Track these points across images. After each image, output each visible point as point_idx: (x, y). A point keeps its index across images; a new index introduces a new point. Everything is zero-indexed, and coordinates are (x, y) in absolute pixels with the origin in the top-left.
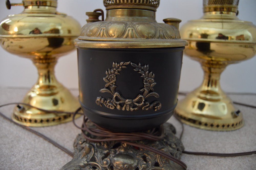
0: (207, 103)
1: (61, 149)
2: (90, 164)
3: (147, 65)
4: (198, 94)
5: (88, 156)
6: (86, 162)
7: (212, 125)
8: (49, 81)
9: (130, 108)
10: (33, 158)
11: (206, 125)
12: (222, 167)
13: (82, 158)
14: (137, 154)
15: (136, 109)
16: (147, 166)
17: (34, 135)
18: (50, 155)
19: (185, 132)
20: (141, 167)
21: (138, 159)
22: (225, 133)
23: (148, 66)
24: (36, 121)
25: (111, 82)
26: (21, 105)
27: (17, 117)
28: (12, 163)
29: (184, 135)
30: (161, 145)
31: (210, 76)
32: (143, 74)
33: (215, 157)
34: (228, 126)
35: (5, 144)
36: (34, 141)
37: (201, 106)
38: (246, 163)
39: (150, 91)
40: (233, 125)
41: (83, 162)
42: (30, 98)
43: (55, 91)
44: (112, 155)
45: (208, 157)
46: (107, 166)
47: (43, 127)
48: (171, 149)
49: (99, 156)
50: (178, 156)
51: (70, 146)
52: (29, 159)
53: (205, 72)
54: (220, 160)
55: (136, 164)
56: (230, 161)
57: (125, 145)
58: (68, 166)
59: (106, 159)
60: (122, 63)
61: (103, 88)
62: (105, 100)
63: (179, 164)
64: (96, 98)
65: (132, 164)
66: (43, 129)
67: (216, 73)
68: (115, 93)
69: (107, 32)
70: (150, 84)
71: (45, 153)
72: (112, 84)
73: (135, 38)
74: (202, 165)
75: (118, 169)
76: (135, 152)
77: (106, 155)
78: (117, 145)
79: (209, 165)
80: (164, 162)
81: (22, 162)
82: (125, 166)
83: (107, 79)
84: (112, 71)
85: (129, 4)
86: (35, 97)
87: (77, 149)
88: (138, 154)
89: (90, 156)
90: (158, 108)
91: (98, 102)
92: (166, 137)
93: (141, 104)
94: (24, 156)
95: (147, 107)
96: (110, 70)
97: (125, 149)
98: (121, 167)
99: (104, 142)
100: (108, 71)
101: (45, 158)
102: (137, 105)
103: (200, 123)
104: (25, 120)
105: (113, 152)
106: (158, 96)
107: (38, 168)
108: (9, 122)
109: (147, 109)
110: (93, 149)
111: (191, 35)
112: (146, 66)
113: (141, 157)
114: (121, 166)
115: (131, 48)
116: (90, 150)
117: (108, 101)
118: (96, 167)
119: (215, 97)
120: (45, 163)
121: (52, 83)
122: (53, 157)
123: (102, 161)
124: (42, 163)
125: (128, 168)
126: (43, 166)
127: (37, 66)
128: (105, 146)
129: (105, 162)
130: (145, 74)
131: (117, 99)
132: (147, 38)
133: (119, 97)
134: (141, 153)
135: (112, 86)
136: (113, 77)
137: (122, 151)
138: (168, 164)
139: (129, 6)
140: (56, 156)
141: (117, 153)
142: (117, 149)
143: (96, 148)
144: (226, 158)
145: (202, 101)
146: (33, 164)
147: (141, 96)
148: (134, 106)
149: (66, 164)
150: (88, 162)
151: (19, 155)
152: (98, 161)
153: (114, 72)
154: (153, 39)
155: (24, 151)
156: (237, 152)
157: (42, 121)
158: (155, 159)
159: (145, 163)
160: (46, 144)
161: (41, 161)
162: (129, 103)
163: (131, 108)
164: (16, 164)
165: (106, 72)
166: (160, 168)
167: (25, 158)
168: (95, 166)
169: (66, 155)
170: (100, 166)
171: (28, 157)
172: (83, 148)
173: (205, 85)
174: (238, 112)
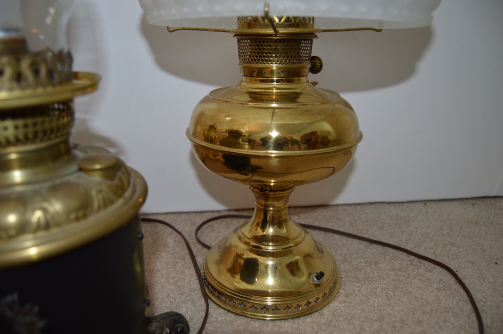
40: (308, 304)
67: (278, 199)
173: (258, 225)
174: (320, 276)
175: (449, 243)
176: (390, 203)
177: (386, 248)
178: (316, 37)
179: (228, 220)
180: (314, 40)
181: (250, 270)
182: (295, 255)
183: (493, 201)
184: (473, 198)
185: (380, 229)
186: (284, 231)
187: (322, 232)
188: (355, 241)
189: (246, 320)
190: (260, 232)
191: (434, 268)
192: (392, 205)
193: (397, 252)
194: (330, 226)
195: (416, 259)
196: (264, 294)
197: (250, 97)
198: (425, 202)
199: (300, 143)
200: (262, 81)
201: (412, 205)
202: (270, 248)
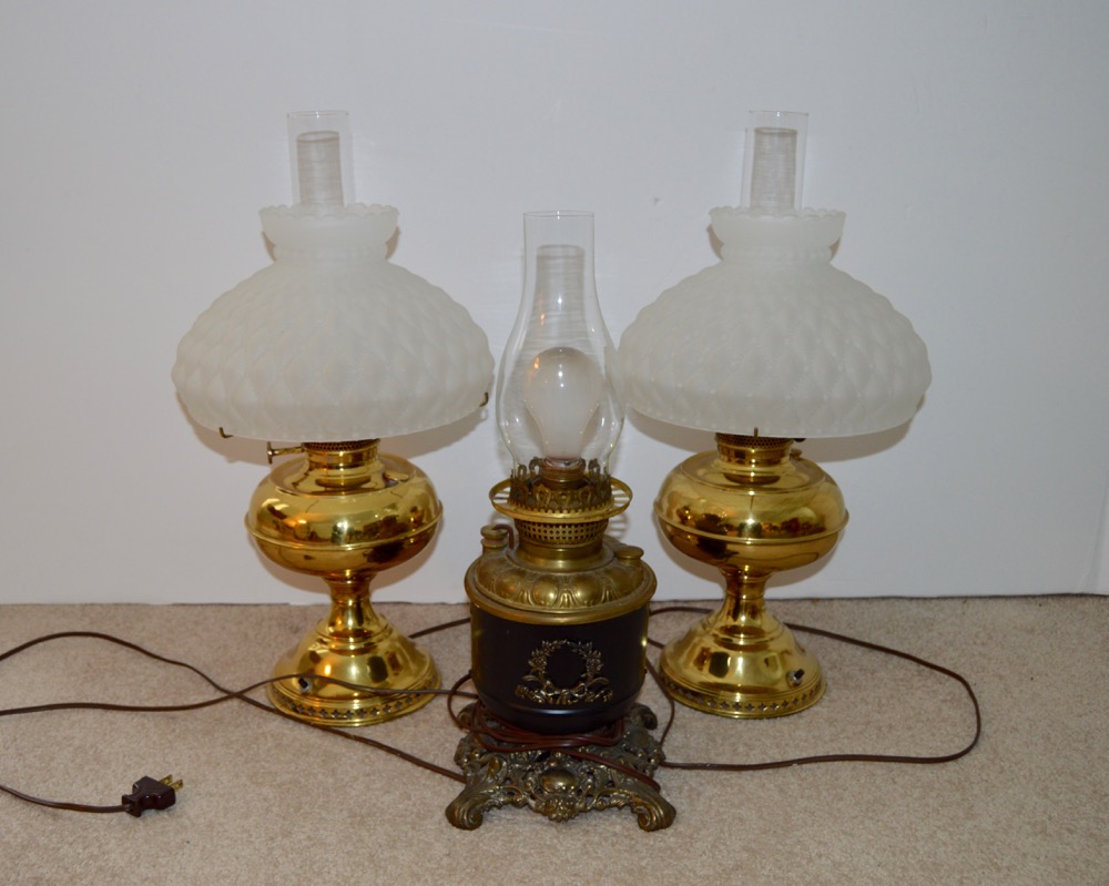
2: (503, 789)
3: (589, 641)
4: (714, 630)
5: (497, 776)
6: (496, 787)
8: (360, 622)
9: (567, 701)
11: (724, 705)
12: (729, 789)
13: (489, 780)
14: (578, 769)
15: (575, 701)
16: (595, 787)
18: (416, 781)
19: (677, 722)
20: (586, 789)
21: (579, 777)
22: (763, 722)
23: (591, 643)
24: (349, 714)
25: (540, 667)
27: (295, 706)
29: (672, 730)
32: (585, 656)
33: (721, 771)
34: (774, 706)
36: (368, 757)
38: (775, 781)
39: (596, 676)
40: (786, 704)
42: (315, 658)
43: (375, 640)
44: (537, 772)
46: (531, 789)
47: (367, 726)
48: (636, 759)
49: (516, 775)
51: (447, 763)
52: (382, 791)
54: (730, 778)
55: (577, 783)
56: (747, 779)
57: (558, 755)
59: (529, 779)
60: (555, 642)
61: (528, 674)
62: (531, 689)
63: (647, 783)
65: (572, 784)
66: (368, 730)
67: (752, 585)
68: (545, 680)
70: (595, 667)
71: (404, 780)
72: (542, 668)
73: (572, 607)
74: (694, 786)
75: (550, 792)
76: (575, 765)
78: (545, 756)
79: (707, 786)
80: (622, 779)
83: (534, 662)
84: (542, 652)
86: (325, 654)
88: (580, 769)
89: (501, 776)
90: (607, 697)
91: (518, 692)
92: (630, 739)
93: (583, 695)
95: (592, 698)
96: (538, 650)
97: (559, 762)
100: (535, 651)
102: (578, 696)
104: (324, 713)
105: (538, 768)
106: (606, 682)
109: (592, 700)
110: (504, 765)
112: (588, 644)
113: (585, 773)
116: (500, 767)
117: (536, 691)
118: (514, 791)
121: (365, 626)
123: (523, 783)
125: (566, 790)
129: (528, 784)
130: (587, 655)
131: (548, 690)
132: (589, 606)
133: (551, 687)
134: (584, 766)
135: (541, 672)
136: (542, 660)
140: (428, 783)
141: (545, 769)
142: (545, 763)
143: (509, 762)
144: (743, 772)
147: (582, 684)
148: (574, 698)
150: (499, 786)
152: (516, 783)
153: (545, 653)
154: (598, 606)
158: (607, 775)
159: (591, 781)
160: (397, 762)
162: (566, 694)
163: (569, 701)
165: (533, 652)
166: (617, 790)
168: (511, 791)
169: (446, 779)
173: (729, 614)
174: (799, 674)
175: (980, 654)
176: (911, 599)
177: (890, 656)
179: (677, 614)
181: (719, 664)
182: (770, 651)
183: (1075, 601)
184: (1044, 596)
185: (888, 633)
186: (758, 622)
187: (807, 634)
188: (851, 646)
189: (717, 718)
190: (730, 622)
191: (947, 680)
192: (914, 602)
193: (904, 661)
194: (818, 626)
195: (927, 669)
196: (733, 689)
198: (965, 599)
201: (944, 603)
202: (742, 643)
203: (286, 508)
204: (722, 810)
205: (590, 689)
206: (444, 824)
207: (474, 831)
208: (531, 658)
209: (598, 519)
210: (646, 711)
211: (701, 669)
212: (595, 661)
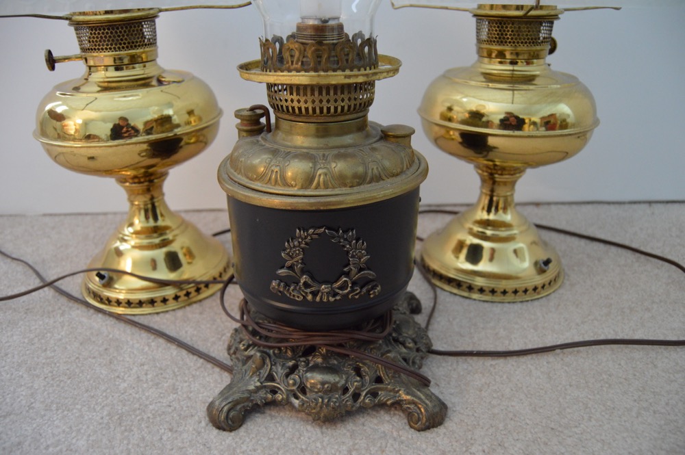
0: (487, 245)
1: (204, 359)
2: (265, 387)
3: (352, 230)
4: (469, 225)
5: (260, 373)
6: (258, 384)
7: (493, 292)
8: (156, 219)
9: (328, 298)
10: (158, 381)
11: (481, 290)
12: (497, 377)
13: (251, 377)
14: (344, 364)
15: (338, 298)
16: (363, 383)
17: (144, 335)
18: (187, 372)
19: (440, 307)
20: (352, 387)
21: (347, 373)
22: (517, 307)
23: (354, 232)
24: (140, 304)
25: (295, 260)
26: (103, 273)
27: (96, 296)
28: (122, 392)
29: (436, 314)
30: (387, 345)
31: (492, 191)
32: (348, 246)
33: (487, 358)
34: (526, 291)
35: (94, 358)
36: (149, 345)
37: (475, 254)
38: (541, 368)
39: (361, 270)
40: (535, 289)
41: (254, 383)
42: (119, 253)
43: (170, 236)
44: (302, 369)
45: (475, 358)
46: (294, 388)
47: (158, 313)
48: (404, 350)
49: (279, 371)
50: (418, 362)
51: (220, 353)
52: (150, 383)
53: (483, 181)
54: (496, 364)
55: (343, 382)
56: (513, 365)
57: (322, 350)
58: (228, 392)
59: (292, 376)
60: (311, 231)
61: (282, 267)
62: (287, 285)
63: (415, 378)
64: (271, 283)
65: (338, 383)
66: (157, 318)
67: (505, 183)
68: (302, 275)
69: (283, 178)
70: (360, 259)
71: (176, 370)
72: (297, 262)
73: (331, 188)
74: (462, 373)
75: (314, 392)
76: (341, 360)
77: (293, 370)
78: (310, 351)
79: (474, 374)
80: (390, 375)
81: (140, 389)
82: (326, 386)
83: (288, 254)
84: (296, 243)
85: (317, 116)
86: (127, 250)
87: (237, 359)
88: (346, 365)
89: (265, 372)
90: (375, 292)
91: (273, 288)
92: (398, 329)
93: (346, 291)
94: (138, 377)
95: (356, 294)
96: (292, 241)
97: (325, 357)
98: (319, 389)
99: (286, 348)
100: (288, 242)
101: (179, 378)
102: (341, 292)
103: (470, 288)
104: (119, 303)
105: (303, 363)
106: (373, 276)
107: (171, 397)
108: (84, 308)
109: (357, 297)
110: (268, 361)
111: (450, 109)
112: (350, 234)
113: (352, 370)
114: (319, 386)
115: (325, 208)
116: (264, 363)
117: (292, 287)
118: (276, 390)
119: (503, 233)
120: (182, 387)
121: (160, 223)
122: (193, 376)
123: (285, 380)
124: (178, 389)
125: (331, 389)
126: (179, 393)
127: (126, 188)
128: (289, 353)
129: (291, 382)
130: (350, 245)
131: (306, 285)
132: (350, 187)
133: (310, 282)
134: (351, 363)
135: (297, 266)
136: (297, 252)
137: (319, 360)
138: (398, 379)
139: (317, 119)
140: (198, 373)
141: (310, 365)
142: (310, 358)
143: (273, 358)
144: (508, 358)
145: (476, 241)
146: (160, 391)
147: (345, 279)
148: (335, 295)
149: (224, 389)
150: (261, 383)
151: (129, 377)
152: (278, 380)
153: (300, 245)
154: (362, 187)
155: (135, 368)
156: (530, 346)
157: (152, 302)
158: (376, 371)
159: (358, 378)
160: (174, 350)
161: (174, 385)
162: (326, 290)
163: (330, 298)
164: (130, 394)
165: (286, 244)
166: (385, 386)
167: (142, 380)
168: (274, 389)
169: (217, 370)
170: (283, 389)
171: (147, 380)
172: (249, 357)
173: (483, 208)
174: (547, 262)
178: (558, 18)
180: (556, 22)
185: (601, 228)
186: (508, 217)
190: (485, 216)
191: (662, 266)
193: (620, 250)
195: (642, 256)
197: (485, 78)
198: (650, 203)
199: (539, 125)
200: (501, 63)
201: (635, 207)
203: (65, 111)
204: (494, 402)
205: (354, 283)
206: (203, 424)
207: (233, 434)
208: (285, 249)
209: (361, 80)
210: (412, 297)
211: (457, 257)
212: (359, 254)
